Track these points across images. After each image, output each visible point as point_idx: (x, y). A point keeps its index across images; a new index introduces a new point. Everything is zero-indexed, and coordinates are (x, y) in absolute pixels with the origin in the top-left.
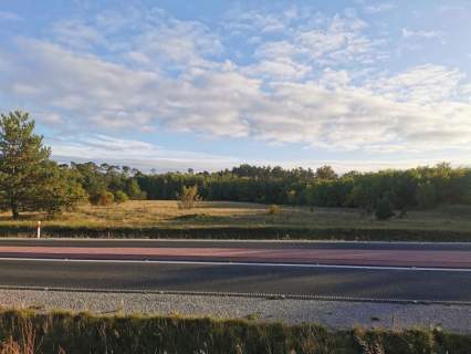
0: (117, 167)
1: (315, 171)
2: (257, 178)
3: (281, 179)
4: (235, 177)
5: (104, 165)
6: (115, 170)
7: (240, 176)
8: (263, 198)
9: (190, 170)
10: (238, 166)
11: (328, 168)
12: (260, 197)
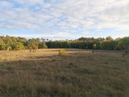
0: (45, 39)
2: (85, 41)
4: (79, 41)
5: (42, 39)
6: (45, 40)
8: (87, 47)
9: (67, 40)
10: (80, 38)
12: (86, 47)
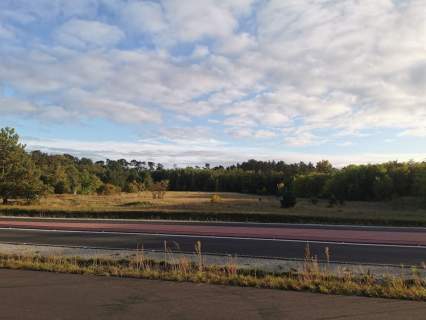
1: (315, 165)
3: (281, 172)
4: (241, 170)
7: (245, 170)
9: (207, 165)
11: (326, 162)
